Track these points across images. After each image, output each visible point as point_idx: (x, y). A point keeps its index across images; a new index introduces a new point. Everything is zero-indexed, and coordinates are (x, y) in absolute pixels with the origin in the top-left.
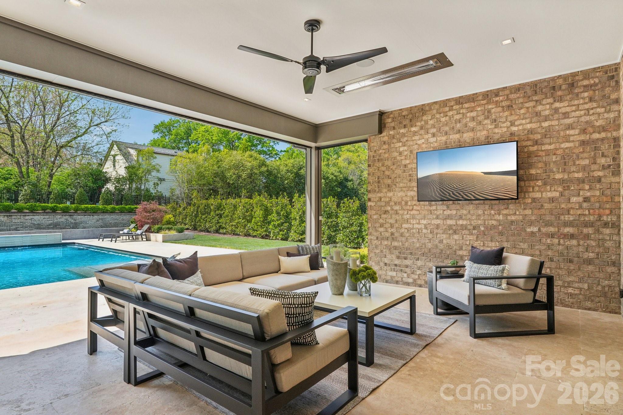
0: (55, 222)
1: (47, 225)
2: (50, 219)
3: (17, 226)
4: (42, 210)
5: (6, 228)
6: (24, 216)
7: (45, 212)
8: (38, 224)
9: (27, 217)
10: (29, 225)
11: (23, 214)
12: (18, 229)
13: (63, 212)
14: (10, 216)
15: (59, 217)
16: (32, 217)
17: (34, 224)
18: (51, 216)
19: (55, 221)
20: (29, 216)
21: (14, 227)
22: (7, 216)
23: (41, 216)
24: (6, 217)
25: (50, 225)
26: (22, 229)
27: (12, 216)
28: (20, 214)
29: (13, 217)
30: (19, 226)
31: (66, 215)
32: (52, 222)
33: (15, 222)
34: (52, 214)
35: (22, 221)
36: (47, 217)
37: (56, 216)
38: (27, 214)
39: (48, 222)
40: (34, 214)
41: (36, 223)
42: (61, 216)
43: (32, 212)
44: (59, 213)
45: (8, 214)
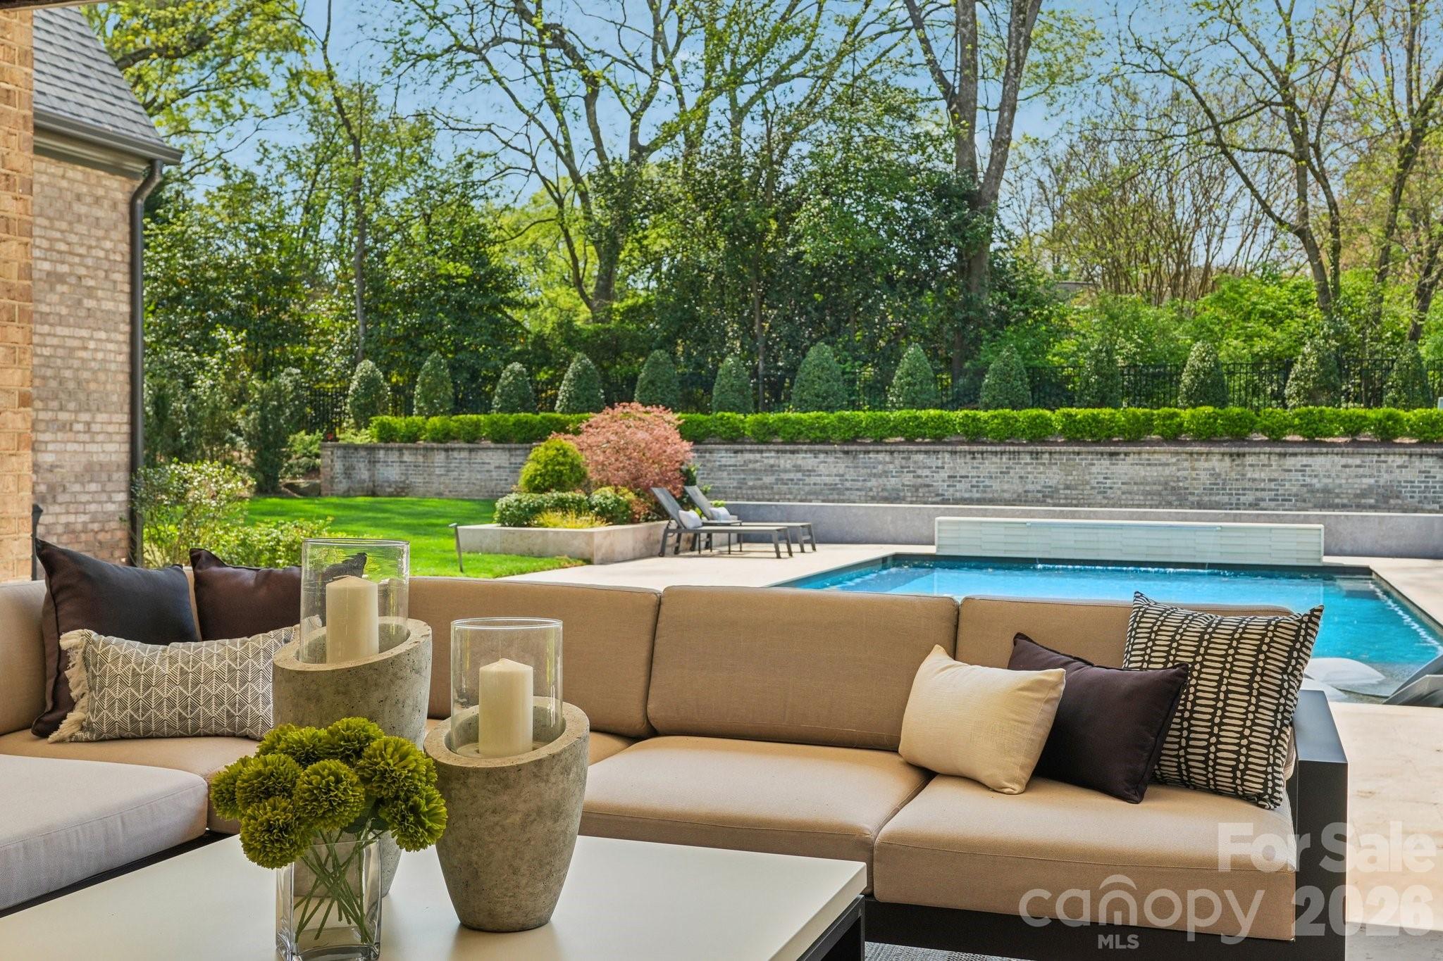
0: (1382, 482)
1: (1356, 496)
2: (1366, 471)
3: (1259, 494)
4: (1347, 433)
5: (1226, 499)
6: (1280, 454)
7: (1354, 441)
8: (1326, 490)
9: (1290, 462)
10: (1294, 490)
11: (1278, 450)
12: (1262, 504)
13: (1420, 444)
14: (1238, 455)
15: (1399, 461)
16: (1305, 460)
17: (1312, 490)
18: (1368, 459)
19: (1385, 478)
20: (1295, 455)
21: (1249, 497)
22: (1231, 455)
23: (1336, 458)
24: (1227, 459)
25: (1363, 494)
26: (1273, 504)
27: (1244, 455)
28: (1267, 449)
29: (1249, 460)
30: (1265, 494)
31: (1427, 455)
32: (1372, 481)
33: (1254, 480)
34: (1377, 451)
35: (1275, 475)
36: (1357, 461)
37: (1391, 458)
38: (1291, 450)
39: (1358, 481)
40: (1315, 450)
41: (1318, 486)
42: (1406, 458)
43: (1312, 442)
44: (1401, 445)
45: (1234, 450)
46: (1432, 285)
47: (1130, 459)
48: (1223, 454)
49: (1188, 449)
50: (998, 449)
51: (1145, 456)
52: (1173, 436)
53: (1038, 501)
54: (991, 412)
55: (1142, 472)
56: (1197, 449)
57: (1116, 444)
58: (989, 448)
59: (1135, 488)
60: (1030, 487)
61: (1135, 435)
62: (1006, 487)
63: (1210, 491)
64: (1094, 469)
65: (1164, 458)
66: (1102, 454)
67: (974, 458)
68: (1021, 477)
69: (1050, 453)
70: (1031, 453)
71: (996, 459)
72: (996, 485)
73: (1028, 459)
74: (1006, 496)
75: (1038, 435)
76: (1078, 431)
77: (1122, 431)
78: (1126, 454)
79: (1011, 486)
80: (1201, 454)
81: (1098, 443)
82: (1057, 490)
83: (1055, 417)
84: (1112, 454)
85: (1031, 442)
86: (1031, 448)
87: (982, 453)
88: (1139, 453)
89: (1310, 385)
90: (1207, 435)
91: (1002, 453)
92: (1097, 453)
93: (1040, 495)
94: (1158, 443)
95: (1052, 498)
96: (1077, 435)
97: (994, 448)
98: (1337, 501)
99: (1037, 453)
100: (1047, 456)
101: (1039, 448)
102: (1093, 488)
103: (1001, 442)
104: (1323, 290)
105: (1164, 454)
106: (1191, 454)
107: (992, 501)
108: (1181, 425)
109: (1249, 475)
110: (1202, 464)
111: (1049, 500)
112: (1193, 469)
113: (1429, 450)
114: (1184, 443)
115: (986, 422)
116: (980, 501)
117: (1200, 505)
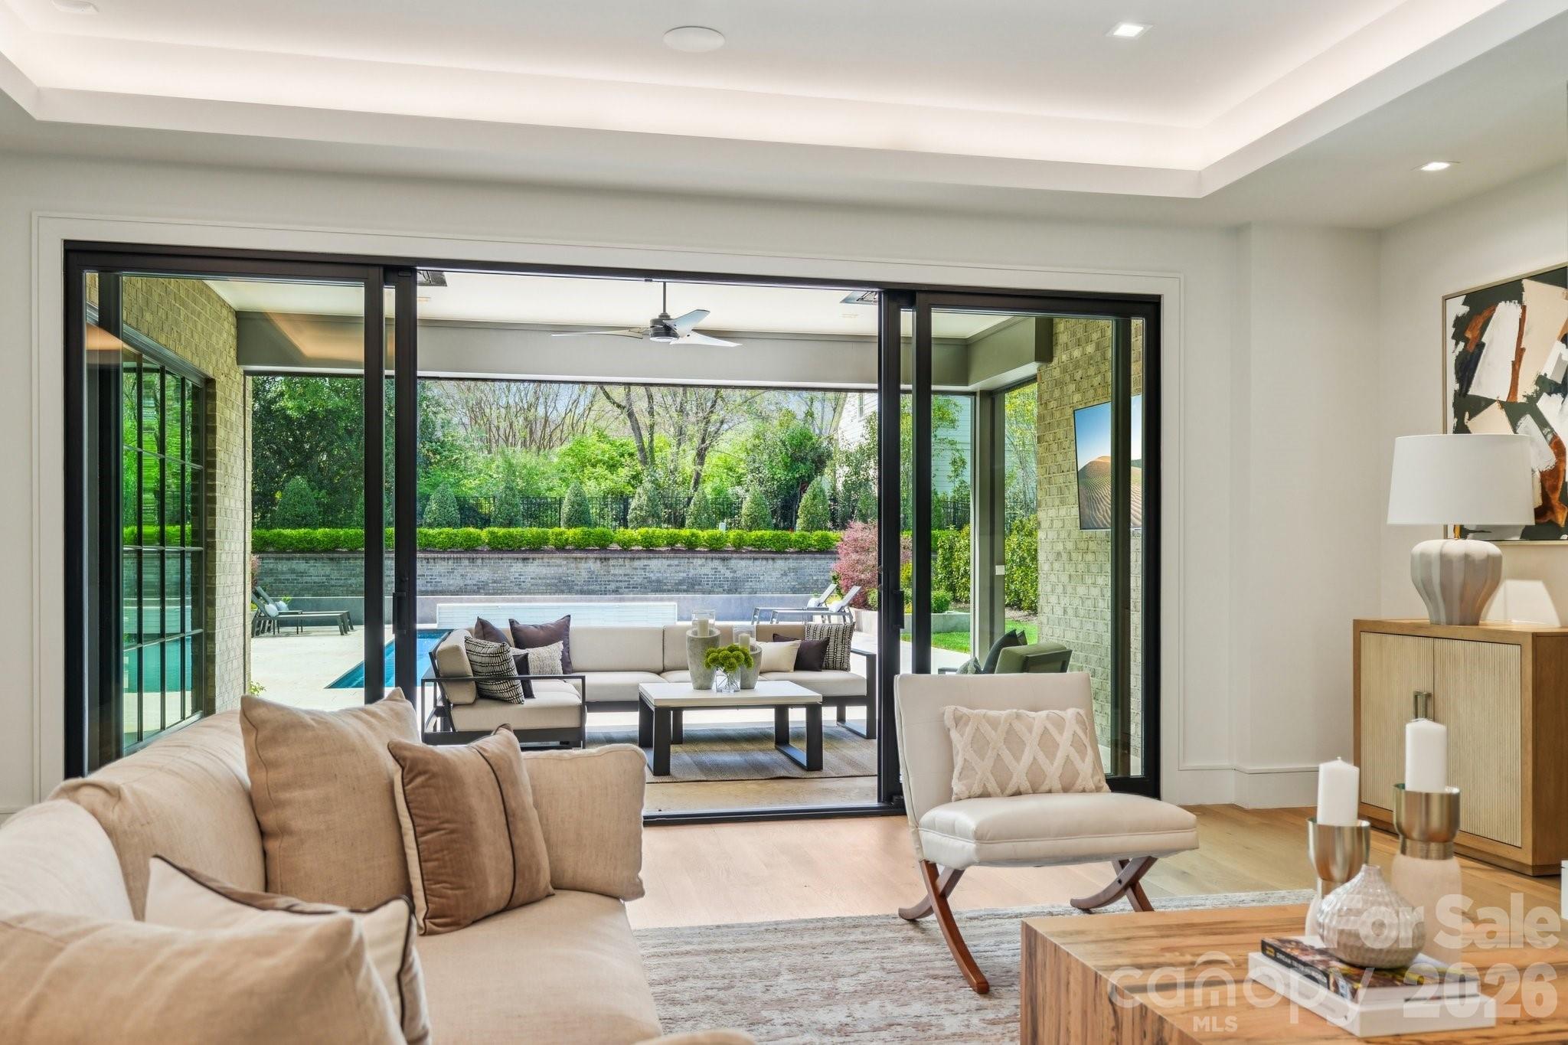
0: (690, 576)
1: (676, 584)
2: (682, 568)
3: (618, 584)
4: (669, 544)
5: (598, 587)
6: (630, 559)
7: (672, 550)
8: (658, 581)
9: (637, 563)
10: (640, 581)
11: (629, 556)
13: (710, 552)
14: (605, 559)
15: (700, 562)
16: (646, 562)
17: (650, 581)
18: (681, 560)
19: (692, 572)
20: (639, 559)
21: (613, 586)
22: (601, 559)
23: (664, 561)
24: (598, 561)
25: (681, 583)
26: (627, 590)
27: (609, 559)
28: (623, 556)
29: (612, 562)
30: (623, 585)
31: (716, 558)
32: (685, 575)
33: (615, 575)
34: (687, 555)
35: (628, 572)
36: (676, 562)
37: (695, 561)
38: (637, 555)
39: (677, 575)
40: (651, 555)
41: (654, 578)
42: (704, 560)
43: (648, 551)
44: (700, 552)
45: (603, 556)
47: (536, 562)
48: (596, 559)
49: (574, 555)
50: (446, 556)
51: (546, 560)
52: (561, 548)
53: (474, 592)
54: (437, 530)
55: (544, 571)
56: (579, 555)
57: (525, 551)
58: (439, 555)
59: (540, 581)
60: (469, 582)
61: (536, 547)
62: (451, 582)
63: (588, 582)
64: (512, 570)
65: (558, 562)
66: (517, 559)
67: (428, 562)
68: (462, 575)
69: (482, 559)
70: (469, 559)
71: (444, 563)
72: (444, 581)
73: (466, 562)
74: (452, 588)
75: (470, 548)
76: (499, 543)
77: (529, 544)
78: (534, 559)
79: (456, 581)
80: (582, 558)
81: (512, 551)
82: (487, 584)
83: (484, 534)
84: (524, 559)
85: (466, 550)
86: (468, 555)
87: (434, 559)
88: (542, 558)
89: (643, 513)
90: (581, 547)
91: (448, 559)
92: (514, 559)
93: (475, 588)
94: (551, 552)
95: (484, 589)
96: (501, 547)
97: (443, 555)
98: (665, 587)
99: (473, 559)
100: (480, 561)
101: (475, 556)
102: (511, 582)
103: (445, 551)
105: (558, 559)
106: (576, 558)
107: (442, 593)
108: (567, 539)
109: (612, 572)
110: (583, 565)
111: (482, 591)
112: (577, 568)
113: (717, 555)
114: (569, 551)
115: (434, 537)
116: (433, 593)
117: (582, 592)
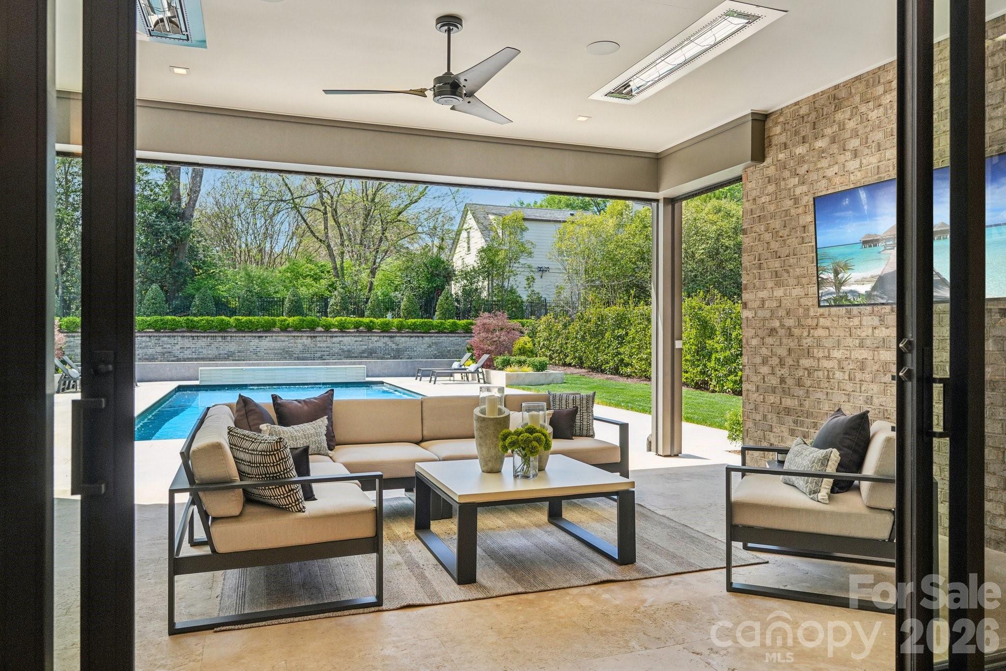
0: (370, 347)
1: (360, 353)
2: (364, 343)
3: (322, 353)
4: (355, 327)
5: (309, 355)
6: (331, 337)
7: (358, 331)
8: (349, 351)
9: (334, 340)
10: (336, 351)
11: (330, 335)
12: (324, 357)
13: (382, 332)
14: (314, 337)
15: (376, 339)
16: (341, 339)
17: (343, 351)
18: (364, 338)
19: (371, 345)
20: (336, 337)
21: (319, 354)
22: (311, 337)
23: (353, 338)
24: (309, 338)
25: (363, 352)
26: (328, 357)
27: (316, 337)
28: (326, 335)
29: (318, 339)
30: (325, 353)
31: (386, 336)
32: (366, 347)
33: (320, 347)
34: (368, 335)
35: (329, 345)
36: (360, 339)
37: (373, 338)
38: (335, 335)
39: (361, 347)
40: (344, 335)
41: (346, 349)
42: (378, 338)
43: (342, 331)
44: (375, 332)
45: (312, 335)
46: (376, 268)
47: (268, 339)
48: (308, 337)
49: (293, 334)
50: (206, 335)
51: (274, 338)
52: (285, 329)
53: (225, 358)
54: (200, 318)
55: (273, 344)
56: (296, 334)
57: (260, 332)
58: (201, 335)
59: (270, 351)
60: (222, 352)
61: (268, 328)
62: (209, 352)
63: (302, 352)
64: (251, 344)
65: (282, 339)
66: (255, 337)
67: (193, 339)
68: (217, 348)
69: (231, 336)
70: (222, 336)
71: (204, 340)
72: (205, 351)
73: (220, 339)
74: (210, 356)
75: (223, 328)
76: (243, 327)
77: (262, 327)
78: (266, 337)
79: (212, 352)
80: (298, 336)
81: (252, 332)
82: (234, 353)
83: (232, 320)
84: (259, 337)
85: (220, 331)
86: (221, 334)
87: (198, 337)
88: (272, 336)
89: (338, 308)
90: (298, 329)
91: (207, 337)
92: (253, 336)
93: (226, 356)
94: (278, 332)
95: (232, 357)
96: (241, 328)
97: (203, 335)
98: (353, 355)
99: (225, 337)
100: (229, 338)
101: (226, 335)
102: (251, 352)
103: (205, 332)
104: (335, 268)
105: (283, 336)
106: (294, 336)
107: (203, 359)
108: (288, 324)
109: (318, 345)
110: (299, 341)
111: (231, 358)
112: (295, 343)
114: (290, 332)
115: (197, 322)
116: (196, 359)
117: (298, 359)
